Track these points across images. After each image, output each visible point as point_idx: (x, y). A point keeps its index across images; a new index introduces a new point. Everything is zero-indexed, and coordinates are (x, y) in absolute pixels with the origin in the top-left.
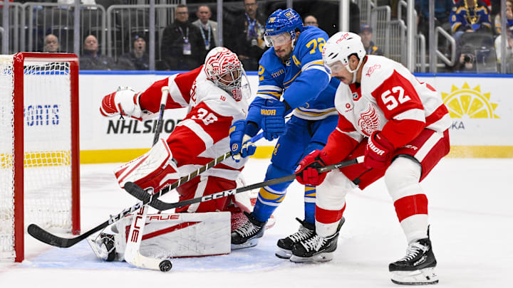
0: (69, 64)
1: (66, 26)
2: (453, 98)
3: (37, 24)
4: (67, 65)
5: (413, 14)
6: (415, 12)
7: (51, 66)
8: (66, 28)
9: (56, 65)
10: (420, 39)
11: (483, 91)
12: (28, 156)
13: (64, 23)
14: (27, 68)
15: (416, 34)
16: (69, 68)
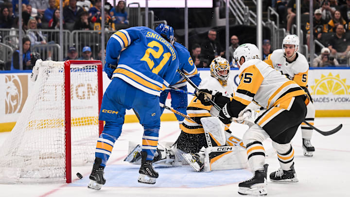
0: (97, 66)
1: (97, 43)
2: (322, 82)
3: (81, 42)
4: (96, 67)
5: (300, 33)
6: (302, 31)
7: (86, 68)
8: (97, 45)
9: (89, 67)
10: (305, 48)
11: (341, 77)
12: (73, 120)
13: (96, 42)
14: (72, 69)
15: (302, 45)
16: (97, 69)
